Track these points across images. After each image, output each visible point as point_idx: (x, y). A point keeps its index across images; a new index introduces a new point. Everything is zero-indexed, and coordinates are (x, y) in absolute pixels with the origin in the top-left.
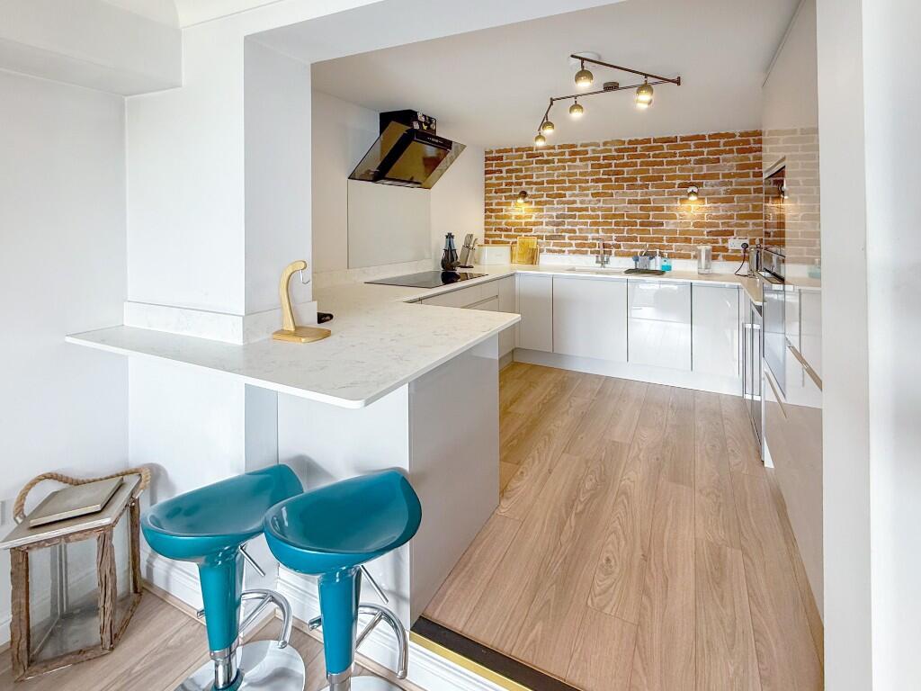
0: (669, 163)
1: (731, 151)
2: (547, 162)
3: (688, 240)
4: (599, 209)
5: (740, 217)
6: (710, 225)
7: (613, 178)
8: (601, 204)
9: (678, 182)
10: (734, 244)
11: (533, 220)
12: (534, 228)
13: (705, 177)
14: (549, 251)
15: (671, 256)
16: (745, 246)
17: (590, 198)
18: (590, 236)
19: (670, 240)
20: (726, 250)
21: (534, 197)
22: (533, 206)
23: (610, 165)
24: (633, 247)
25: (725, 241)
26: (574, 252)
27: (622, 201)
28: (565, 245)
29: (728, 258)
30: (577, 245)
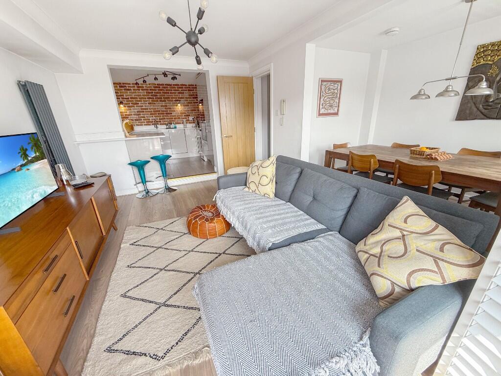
0: (171, 93)
1: (186, 90)
2: (128, 90)
3: (179, 118)
4: (152, 109)
5: (191, 110)
6: (184, 113)
7: (154, 97)
8: (152, 107)
9: (174, 99)
10: (191, 118)
11: (128, 113)
12: (129, 117)
13: (181, 98)
14: (137, 125)
15: (176, 123)
16: (193, 119)
17: (148, 104)
18: (151, 118)
19: (175, 119)
20: (189, 120)
21: (126, 104)
22: (127, 108)
23: (152, 93)
24: (165, 121)
25: (188, 118)
26: (146, 125)
27: (159, 106)
28: (142, 122)
29: (190, 123)
30: (147, 122)
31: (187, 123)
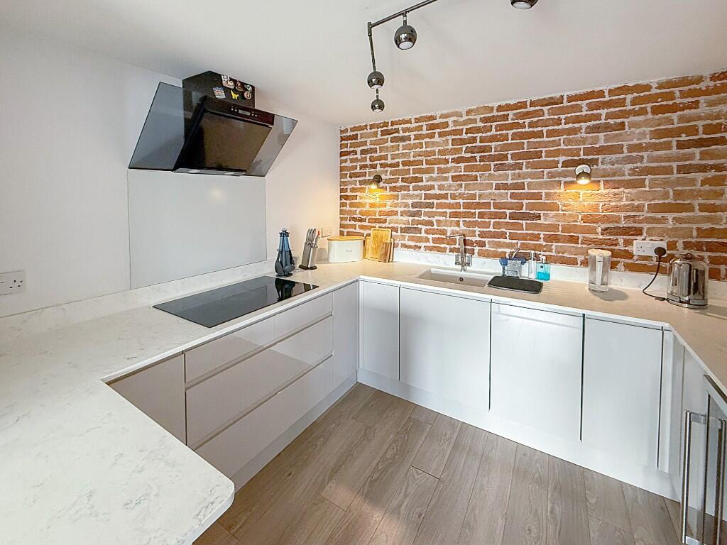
0: (550, 134)
1: (643, 112)
2: (403, 139)
3: (573, 240)
4: (461, 196)
5: (653, 208)
6: (607, 219)
7: (478, 156)
8: (462, 190)
9: (562, 159)
10: (643, 247)
11: (388, 208)
12: (388, 218)
13: (601, 150)
14: (405, 246)
15: (549, 260)
16: (660, 251)
17: (450, 182)
18: (449, 230)
19: (550, 239)
20: (630, 255)
21: (388, 181)
22: (388, 193)
24: (500, 245)
25: (628, 243)
26: (431, 249)
27: (488, 186)
28: (420, 240)
30: (435, 240)
31: (614, 266)
